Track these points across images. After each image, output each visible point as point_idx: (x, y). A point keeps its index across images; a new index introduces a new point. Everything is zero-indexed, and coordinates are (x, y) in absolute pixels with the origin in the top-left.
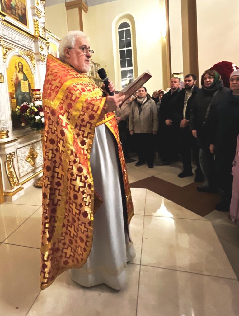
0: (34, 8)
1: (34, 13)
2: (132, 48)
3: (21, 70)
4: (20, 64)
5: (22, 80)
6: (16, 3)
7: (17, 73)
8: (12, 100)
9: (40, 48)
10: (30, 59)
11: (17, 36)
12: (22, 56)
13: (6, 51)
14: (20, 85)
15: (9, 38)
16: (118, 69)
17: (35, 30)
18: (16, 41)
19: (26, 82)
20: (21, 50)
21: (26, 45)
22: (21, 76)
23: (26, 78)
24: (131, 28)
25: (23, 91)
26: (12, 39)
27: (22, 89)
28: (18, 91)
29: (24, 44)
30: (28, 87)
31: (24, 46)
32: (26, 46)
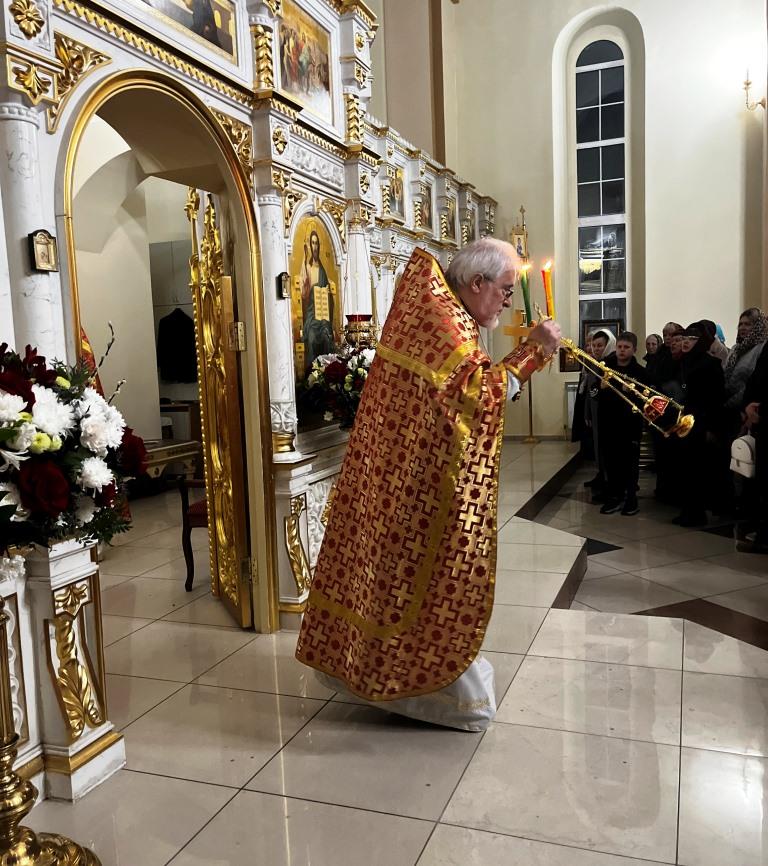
0: (349, 60)
1: (351, 76)
2: (625, 140)
3: (315, 254)
4: (314, 238)
5: (316, 285)
6: (311, 57)
7: (308, 266)
8: (298, 345)
9: (362, 182)
10: (335, 219)
11: (314, 157)
12: (322, 214)
13: (290, 204)
14: (313, 302)
15: (297, 165)
16: (568, 221)
17: (349, 129)
18: (309, 171)
19: (325, 289)
20: (320, 196)
21: (328, 180)
22: (314, 273)
23: (324, 282)
24: (625, 62)
25: (318, 318)
26: (303, 168)
27: (317, 312)
28: (309, 320)
29: (326, 176)
30: (327, 307)
31: (325, 181)
32: (330, 183)
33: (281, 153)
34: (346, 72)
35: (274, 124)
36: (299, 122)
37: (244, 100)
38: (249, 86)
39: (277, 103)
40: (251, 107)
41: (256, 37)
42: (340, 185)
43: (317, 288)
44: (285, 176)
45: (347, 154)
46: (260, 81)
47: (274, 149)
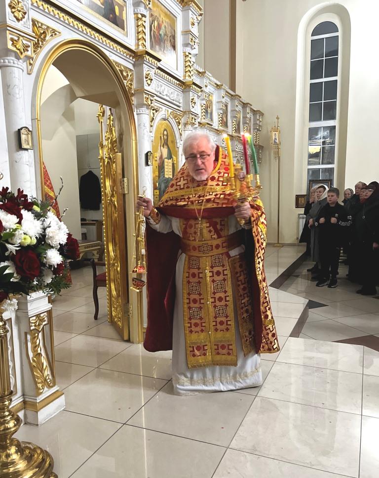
0: (187, 33)
1: (188, 42)
2: (338, 78)
3: (166, 141)
4: (165, 133)
5: (166, 158)
7: (162, 148)
8: (156, 191)
9: (192, 102)
10: (177, 122)
11: (167, 88)
12: (170, 119)
13: (153, 114)
14: (164, 167)
15: (158, 92)
16: (304, 122)
17: (186, 72)
18: (164, 95)
19: (170, 161)
20: (169, 110)
21: (174, 100)
22: (165, 152)
23: (170, 157)
24: (339, 34)
25: (166, 176)
26: (160, 93)
27: (166, 173)
28: (161, 177)
29: (172, 98)
30: (171, 170)
31: (172, 101)
32: (174, 102)
33: (149, 85)
34: (184, 40)
35: (146, 69)
36: (159, 68)
37: (130, 56)
38: (133, 48)
39: (148, 57)
40: (134, 60)
41: (137, 20)
42: (180, 103)
43: (166, 160)
44: (151, 98)
45: (184, 86)
46: (138, 45)
47: (145, 83)
